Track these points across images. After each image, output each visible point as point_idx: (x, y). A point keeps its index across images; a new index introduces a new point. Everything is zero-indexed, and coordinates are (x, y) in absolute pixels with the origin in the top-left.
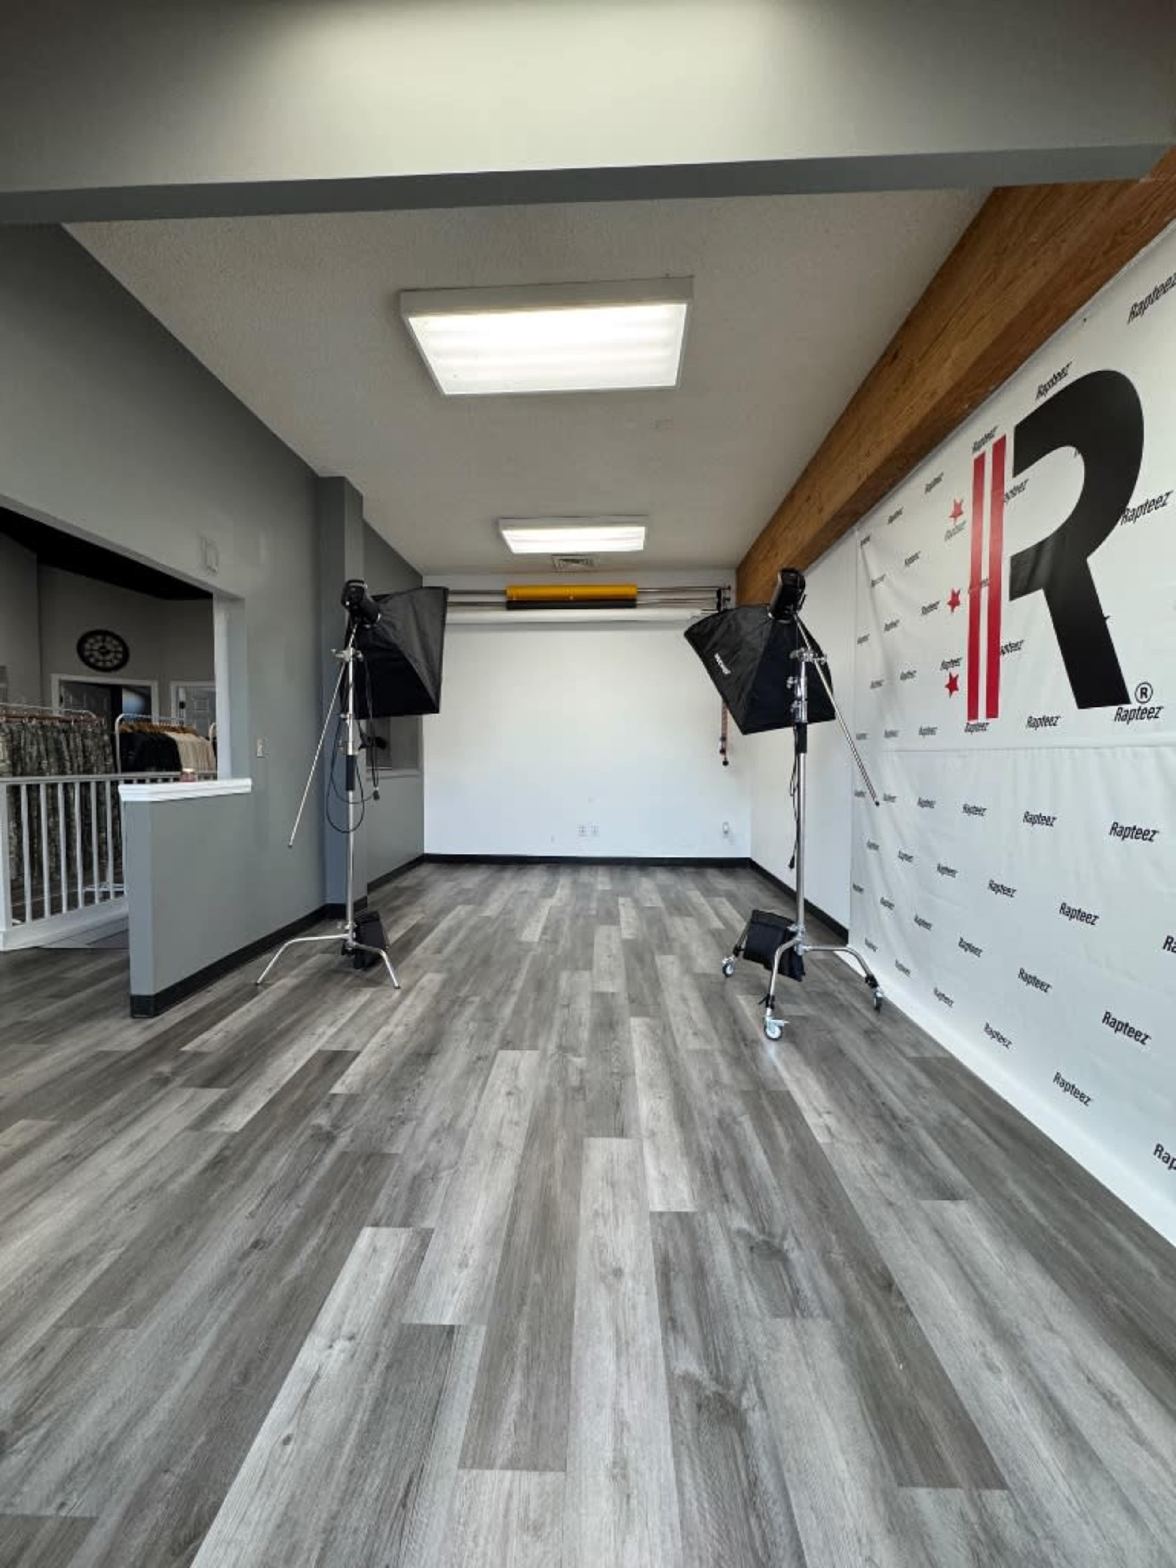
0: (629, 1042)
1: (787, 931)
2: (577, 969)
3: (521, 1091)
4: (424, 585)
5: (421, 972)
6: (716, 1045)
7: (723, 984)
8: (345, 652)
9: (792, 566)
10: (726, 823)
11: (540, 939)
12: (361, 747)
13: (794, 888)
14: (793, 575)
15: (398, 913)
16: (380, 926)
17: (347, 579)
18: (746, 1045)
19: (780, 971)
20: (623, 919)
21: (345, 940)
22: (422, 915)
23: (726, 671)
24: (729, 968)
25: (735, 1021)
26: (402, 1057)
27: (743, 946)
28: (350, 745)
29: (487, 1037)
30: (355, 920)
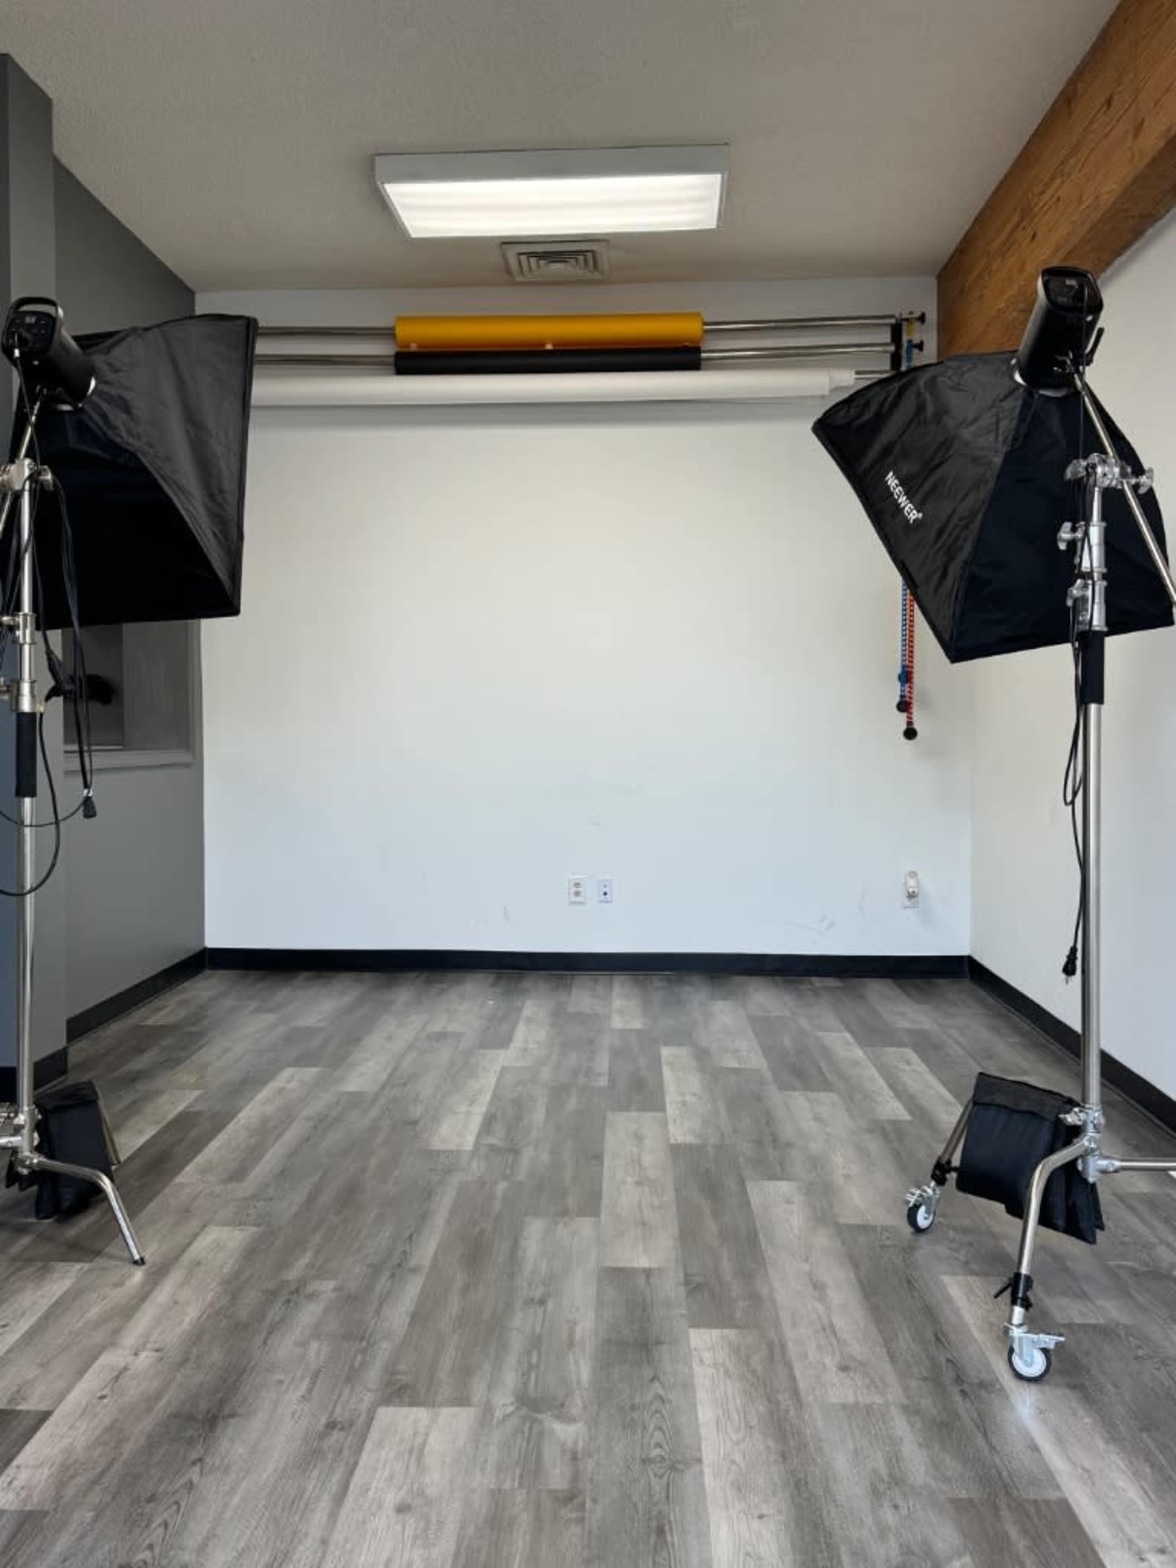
0: (688, 1386)
1: (1059, 1123)
2: (564, 1213)
3: (429, 1502)
4: (199, 311)
5: (194, 1224)
6: (895, 1394)
7: (909, 1250)
8: (13, 468)
9: (1069, 264)
10: (913, 874)
11: (477, 1144)
12: (53, 693)
13: (1076, 1025)
14: (1071, 282)
15: (142, 1087)
16: (98, 1119)
17: (15, 297)
18: (963, 1393)
19: (1045, 1220)
20: (672, 1097)
21: (14, 1151)
22: (196, 1093)
23: (913, 515)
24: (922, 1211)
25: (939, 1338)
26: (147, 1424)
27: (956, 1161)
28: (26, 688)
29: (352, 1376)
30: (38, 1103)
